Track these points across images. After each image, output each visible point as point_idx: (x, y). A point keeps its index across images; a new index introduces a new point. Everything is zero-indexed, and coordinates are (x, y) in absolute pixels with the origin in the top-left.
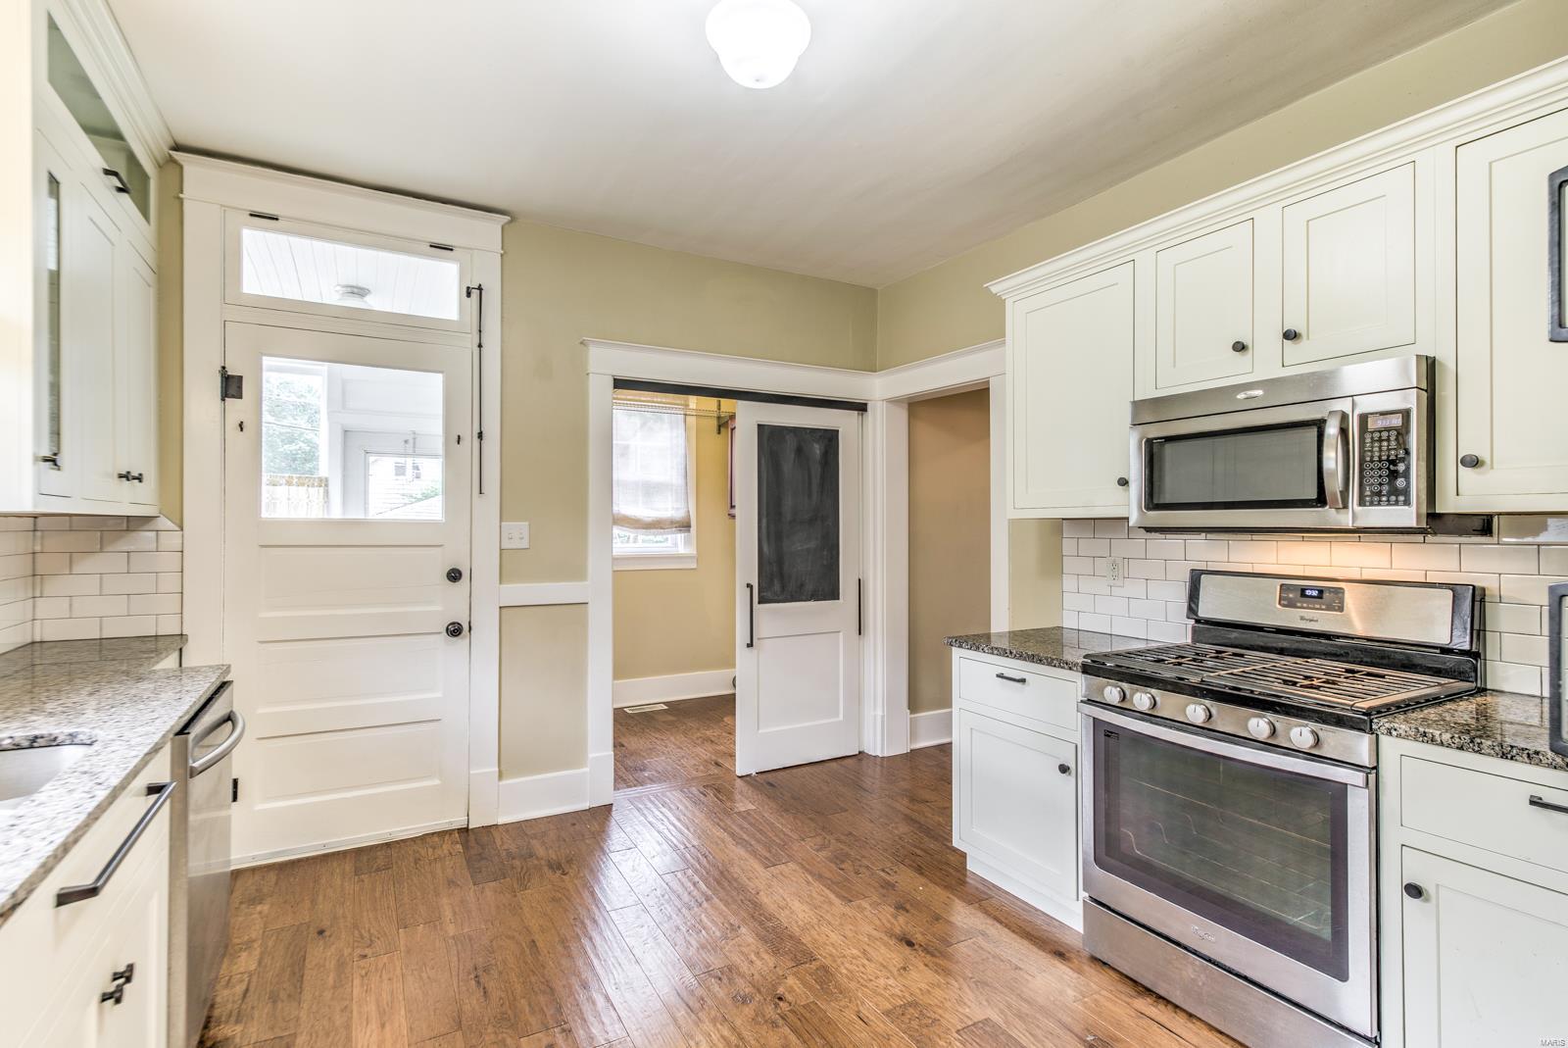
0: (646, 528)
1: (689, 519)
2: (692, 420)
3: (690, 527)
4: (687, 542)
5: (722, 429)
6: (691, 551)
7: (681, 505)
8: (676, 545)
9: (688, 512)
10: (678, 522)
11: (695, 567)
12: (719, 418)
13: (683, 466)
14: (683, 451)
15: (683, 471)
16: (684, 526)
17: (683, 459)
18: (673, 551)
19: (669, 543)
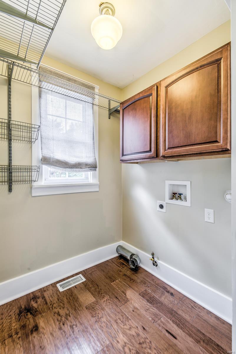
0: (71, 168)
1: (96, 163)
2: (96, 108)
3: (96, 167)
4: (94, 176)
5: (111, 117)
6: (96, 181)
7: (92, 155)
8: (87, 178)
9: (95, 159)
10: (89, 165)
11: (98, 190)
12: (110, 110)
13: (92, 133)
14: (92, 125)
15: (92, 136)
16: (93, 167)
17: (92, 129)
18: (86, 182)
19: (83, 177)
